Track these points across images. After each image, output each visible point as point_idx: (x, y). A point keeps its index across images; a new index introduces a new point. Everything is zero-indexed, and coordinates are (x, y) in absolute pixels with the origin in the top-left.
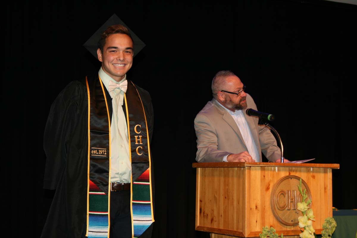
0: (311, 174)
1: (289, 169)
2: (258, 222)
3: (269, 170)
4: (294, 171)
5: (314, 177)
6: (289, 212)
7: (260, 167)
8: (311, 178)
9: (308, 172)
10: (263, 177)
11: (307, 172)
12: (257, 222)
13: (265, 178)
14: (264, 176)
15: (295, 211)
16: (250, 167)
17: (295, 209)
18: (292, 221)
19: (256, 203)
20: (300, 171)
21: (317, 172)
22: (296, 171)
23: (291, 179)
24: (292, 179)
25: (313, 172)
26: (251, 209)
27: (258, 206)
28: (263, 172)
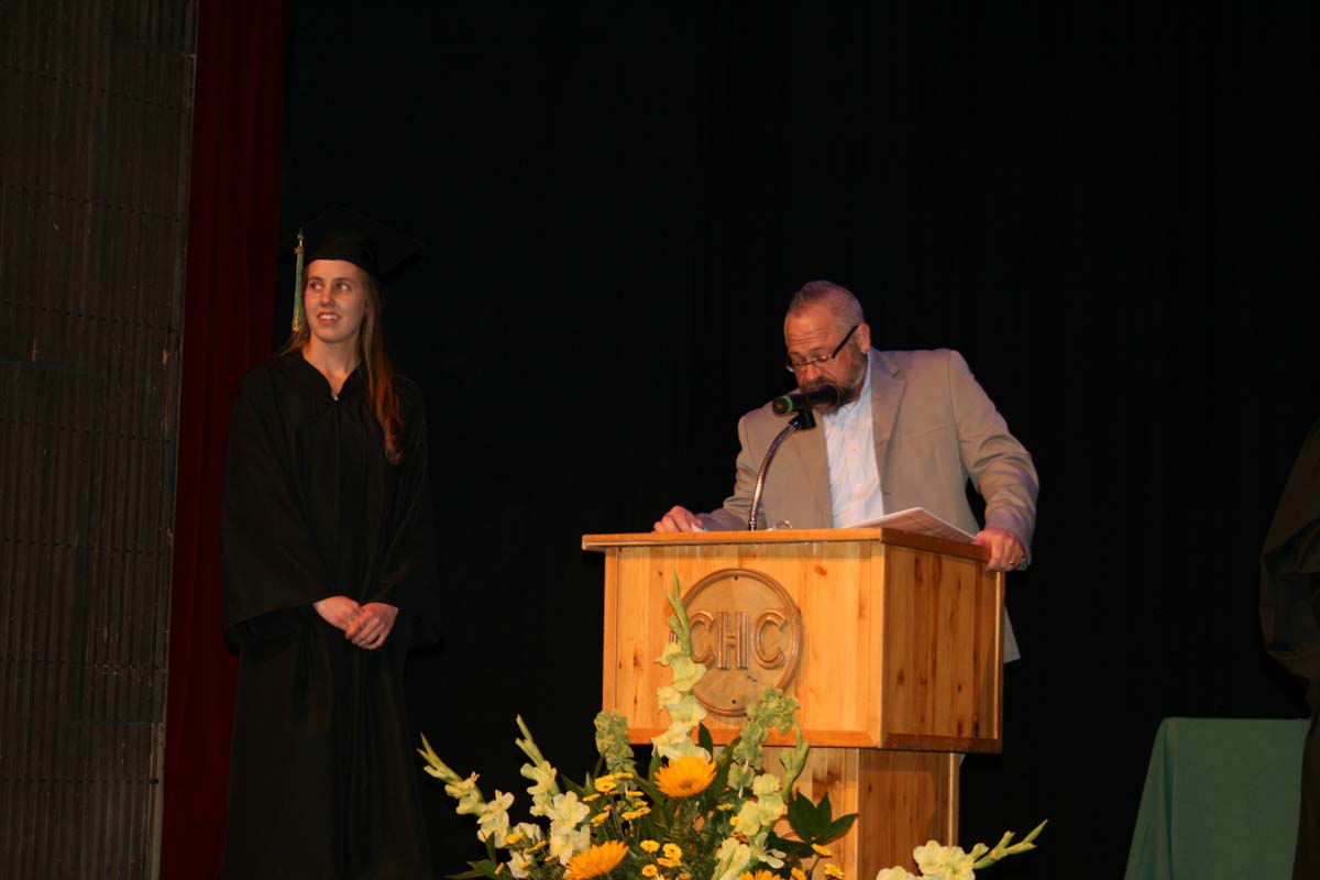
0: (814, 563)
1: (739, 550)
2: (638, 699)
3: (673, 556)
4: (754, 556)
5: (822, 572)
6: (725, 674)
7: (649, 548)
8: (815, 577)
9: (805, 556)
10: (655, 575)
11: (800, 557)
12: (635, 701)
13: (662, 579)
14: (660, 574)
15: (745, 672)
16: (620, 550)
17: (746, 668)
18: (734, 702)
19: (635, 650)
20: (777, 555)
21: (833, 556)
22: (764, 556)
23: (736, 578)
24: (740, 579)
25: (820, 557)
26: (620, 665)
27: (639, 659)
28: (658, 562)
